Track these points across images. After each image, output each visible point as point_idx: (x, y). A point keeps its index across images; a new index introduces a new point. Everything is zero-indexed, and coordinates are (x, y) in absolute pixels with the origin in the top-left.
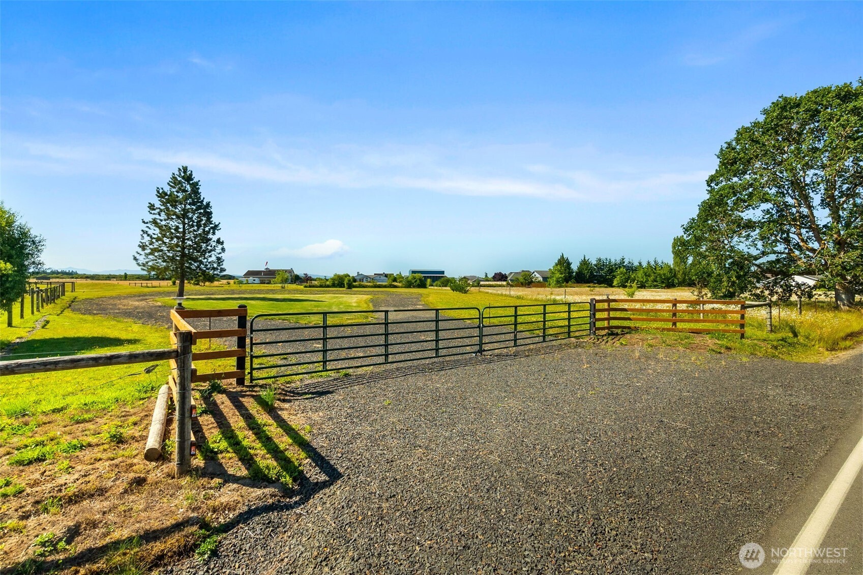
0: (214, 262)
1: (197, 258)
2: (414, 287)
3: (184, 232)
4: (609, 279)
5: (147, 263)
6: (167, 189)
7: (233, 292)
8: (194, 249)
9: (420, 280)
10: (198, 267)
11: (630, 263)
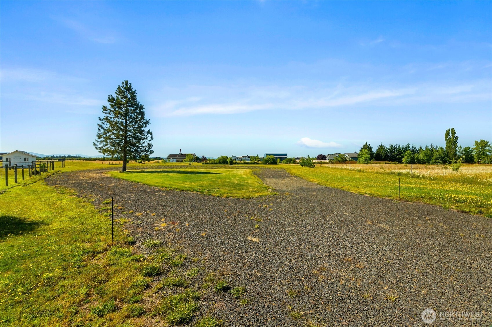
0: (146, 147)
1: (135, 144)
2: (269, 164)
3: (126, 126)
4: (399, 158)
5: (102, 147)
6: (114, 96)
7: (160, 167)
8: (133, 137)
9: (273, 159)
10: (136, 150)
11: (413, 147)
